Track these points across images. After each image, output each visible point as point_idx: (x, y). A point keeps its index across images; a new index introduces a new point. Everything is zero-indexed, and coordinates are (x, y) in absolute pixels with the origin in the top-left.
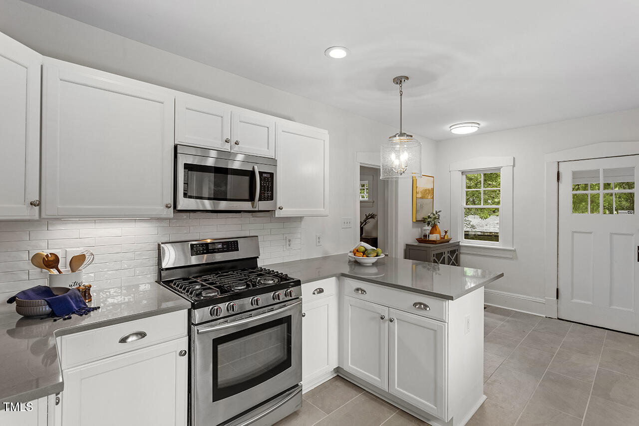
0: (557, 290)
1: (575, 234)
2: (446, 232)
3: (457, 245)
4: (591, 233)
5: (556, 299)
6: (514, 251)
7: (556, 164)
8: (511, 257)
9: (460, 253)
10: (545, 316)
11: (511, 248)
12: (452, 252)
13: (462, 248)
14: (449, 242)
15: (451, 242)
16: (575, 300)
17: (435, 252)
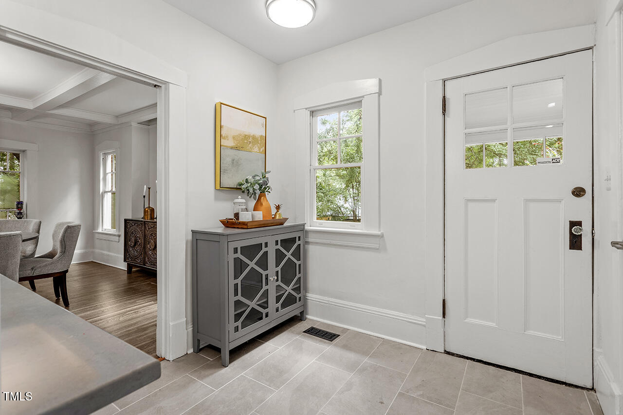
0: (444, 301)
1: (470, 204)
2: (278, 208)
3: (301, 228)
4: (494, 201)
5: (441, 318)
6: (381, 236)
7: (441, 82)
8: (377, 246)
9: (307, 243)
10: (424, 347)
11: (376, 232)
12: (287, 243)
13: (310, 235)
14: (282, 224)
15: (286, 224)
16: (469, 320)
17: (239, 245)
